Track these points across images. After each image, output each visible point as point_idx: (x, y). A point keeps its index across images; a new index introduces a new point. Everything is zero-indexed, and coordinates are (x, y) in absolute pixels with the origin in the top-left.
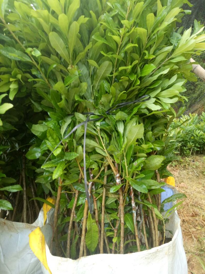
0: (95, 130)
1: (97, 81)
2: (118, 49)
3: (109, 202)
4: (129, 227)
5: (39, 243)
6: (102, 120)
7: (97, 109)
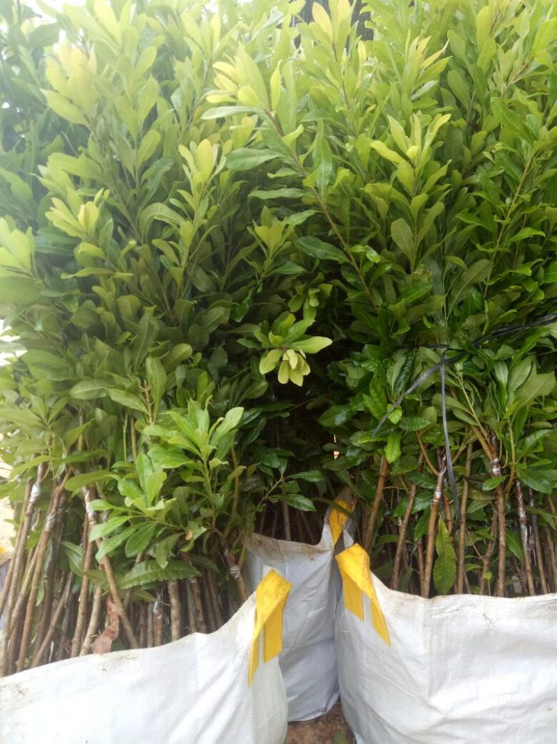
0: (452, 377)
1: (459, 289)
2: (502, 232)
3: (473, 509)
4: (515, 554)
5: (363, 569)
6: (465, 360)
7: (455, 338)
